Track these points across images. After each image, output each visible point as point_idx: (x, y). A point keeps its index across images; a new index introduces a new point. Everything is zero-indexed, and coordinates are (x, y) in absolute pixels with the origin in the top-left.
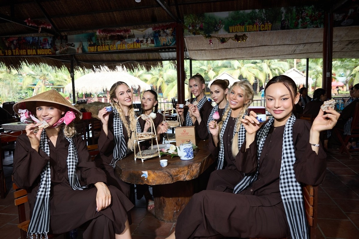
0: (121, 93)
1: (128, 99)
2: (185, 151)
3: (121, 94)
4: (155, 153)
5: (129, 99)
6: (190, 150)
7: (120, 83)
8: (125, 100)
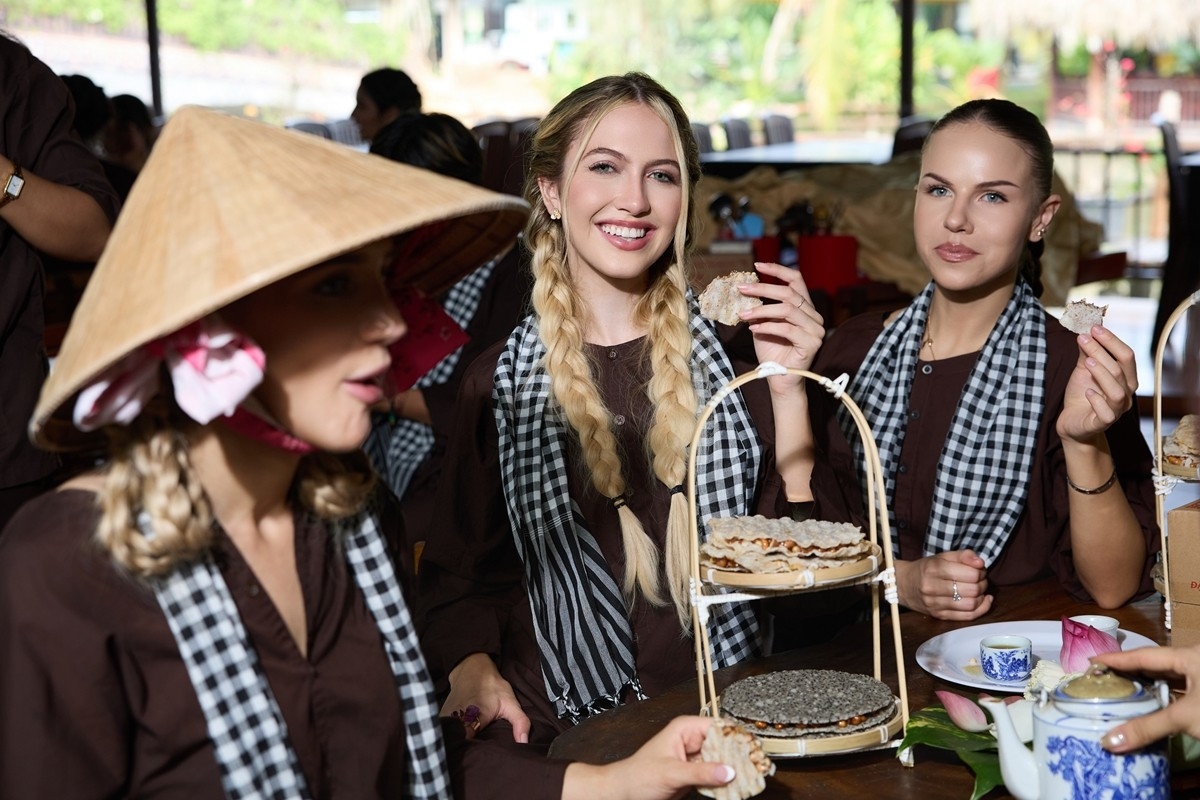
0: (602, 158)
1: (620, 224)
2: (1056, 758)
3: (601, 167)
4: (850, 721)
5: (634, 233)
6: (1110, 770)
7: (637, 88)
8: (600, 217)
